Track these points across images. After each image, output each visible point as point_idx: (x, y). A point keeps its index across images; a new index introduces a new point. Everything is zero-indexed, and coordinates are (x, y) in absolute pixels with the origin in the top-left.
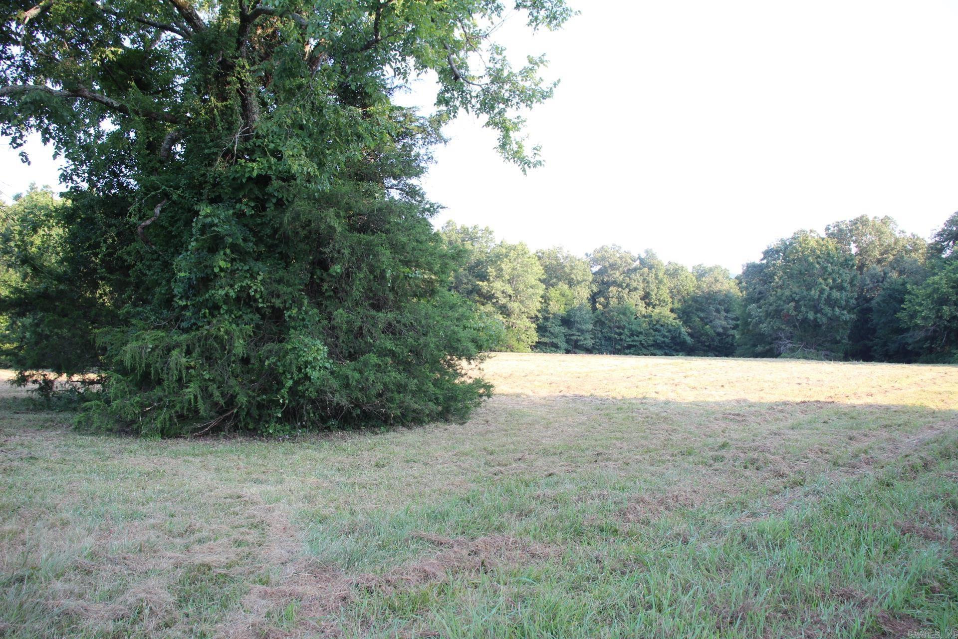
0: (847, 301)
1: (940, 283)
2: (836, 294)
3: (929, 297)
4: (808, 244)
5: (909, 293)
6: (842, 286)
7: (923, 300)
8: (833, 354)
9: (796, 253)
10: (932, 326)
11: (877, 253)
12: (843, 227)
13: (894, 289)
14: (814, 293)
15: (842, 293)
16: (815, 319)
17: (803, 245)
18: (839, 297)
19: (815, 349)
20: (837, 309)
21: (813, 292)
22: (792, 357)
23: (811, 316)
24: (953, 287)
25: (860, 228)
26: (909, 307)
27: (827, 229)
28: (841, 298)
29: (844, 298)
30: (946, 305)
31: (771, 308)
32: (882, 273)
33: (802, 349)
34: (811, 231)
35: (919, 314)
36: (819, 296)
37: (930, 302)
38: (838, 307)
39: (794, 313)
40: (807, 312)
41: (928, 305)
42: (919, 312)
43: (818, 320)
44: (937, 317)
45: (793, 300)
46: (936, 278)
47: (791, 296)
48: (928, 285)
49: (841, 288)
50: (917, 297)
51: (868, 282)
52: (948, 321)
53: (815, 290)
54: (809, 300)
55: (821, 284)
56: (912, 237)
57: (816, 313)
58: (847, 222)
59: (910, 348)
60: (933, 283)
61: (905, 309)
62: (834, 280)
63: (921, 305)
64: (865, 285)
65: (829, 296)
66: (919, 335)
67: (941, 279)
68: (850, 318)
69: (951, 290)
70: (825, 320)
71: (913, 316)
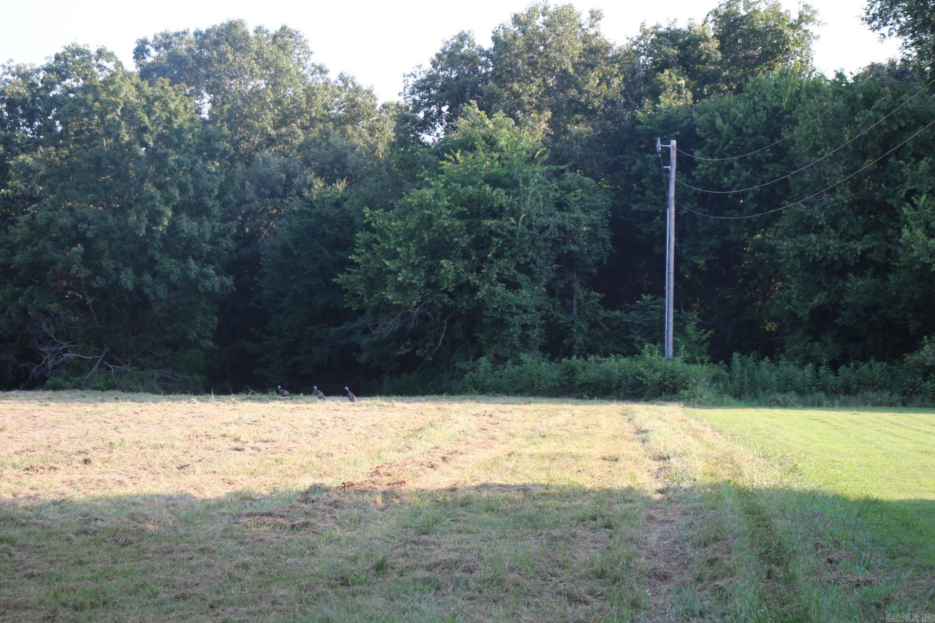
0: (213, 242)
1: (436, 206)
2: (188, 225)
3: (411, 238)
4: (115, 93)
5: (368, 227)
6: (201, 204)
7: (399, 244)
8: (181, 377)
9: (86, 115)
10: (418, 304)
11: (267, 122)
12: (182, 49)
13: (318, 215)
14: (138, 222)
15: (201, 223)
16: (138, 289)
17: (103, 96)
18: (196, 233)
19: (135, 363)
20: (192, 263)
21: (133, 219)
22: (78, 386)
23: (128, 280)
24: (460, 216)
25: (230, 56)
26: (367, 261)
27: (140, 52)
28: (202, 236)
29: (208, 236)
30: (447, 258)
31: (18, 258)
32: (284, 176)
33: (100, 366)
34: (100, 53)
35: (390, 277)
36: (148, 229)
37: (413, 249)
38: (195, 259)
39: (84, 273)
40: (117, 270)
41: (409, 257)
42: (390, 272)
43: (147, 290)
44: (428, 285)
45: (81, 238)
46: (428, 193)
47: (75, 227)
48: (409, 210)
49: (198, 210)
50: (386, 237)
51: (251, 194)
52: (451, 296)
53: (139, 213)
54: (123, 239)
55: (152, 198)
56: (341, 84)
57: (138, 273)
58: (191, 35)
59: (363, 359)
60: (420, 206)
61: (357, 265)
62: (183, 188)
63: (394, 256)
64: (244, 201)
65: (173, 227)
66: (389, 325)
67: (436, 196)
68: (222, 285)
69: (458, 223)
70: (162, 291)
71: (376, 281)
